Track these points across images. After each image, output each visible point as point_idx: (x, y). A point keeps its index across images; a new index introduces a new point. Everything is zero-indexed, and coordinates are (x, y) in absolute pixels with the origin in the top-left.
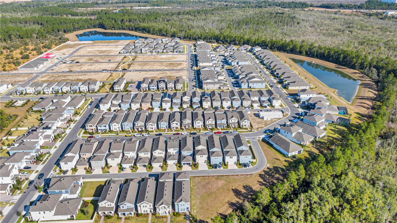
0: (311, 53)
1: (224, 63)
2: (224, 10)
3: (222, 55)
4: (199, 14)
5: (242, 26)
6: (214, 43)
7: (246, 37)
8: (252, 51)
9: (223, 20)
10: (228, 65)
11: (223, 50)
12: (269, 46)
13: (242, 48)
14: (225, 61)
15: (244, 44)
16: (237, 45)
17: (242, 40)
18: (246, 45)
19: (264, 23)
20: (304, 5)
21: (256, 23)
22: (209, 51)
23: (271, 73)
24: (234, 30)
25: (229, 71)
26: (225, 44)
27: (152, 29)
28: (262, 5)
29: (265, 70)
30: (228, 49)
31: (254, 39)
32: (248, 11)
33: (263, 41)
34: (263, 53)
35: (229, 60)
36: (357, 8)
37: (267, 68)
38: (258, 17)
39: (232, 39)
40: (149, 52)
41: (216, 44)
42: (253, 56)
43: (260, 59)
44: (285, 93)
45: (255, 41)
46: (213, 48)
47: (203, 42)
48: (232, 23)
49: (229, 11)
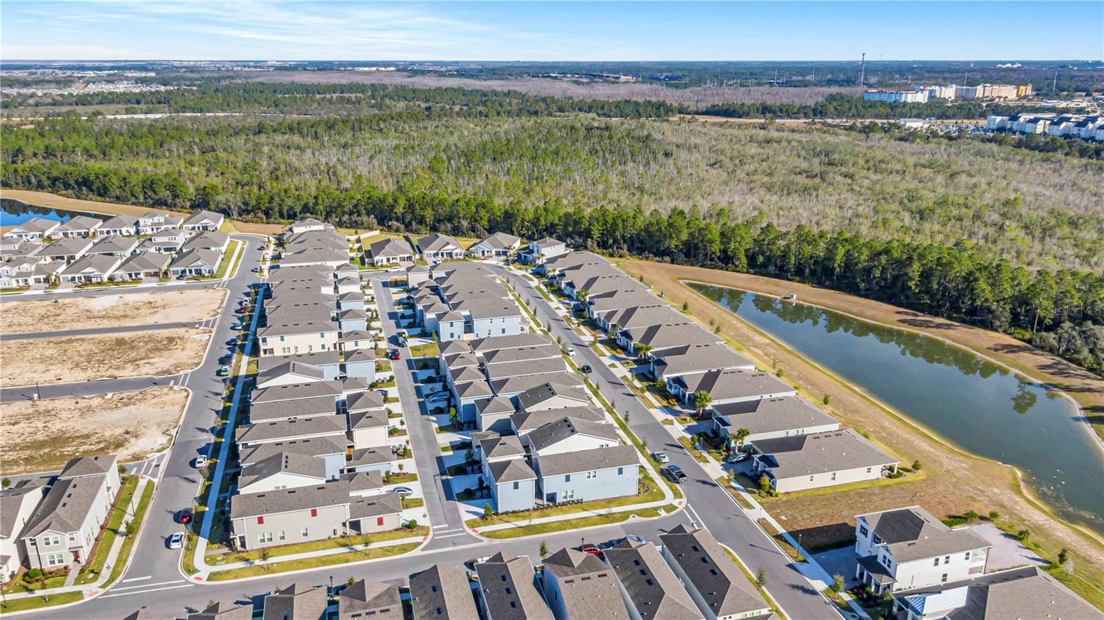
0: (768, 260)
1: (405, 322)
2: (418, 121)
3: (396, 284)
4: (333, 132)
5: (481, 164)
6: (371, 229)
7: (500, 203)
8: (530, 257)
9: (413, 148)
10: (424, 334)
11: (403, 259)
12: (596, 234)
13: (486, 245)
14: (409, 312)
15: (491, 230)
16: (464, 234)
17: (483, 212)
18: (501, 237)
19: (556, 153)
20: (662, 108)
21: (528, 154)
22: (334, 264)
23: (641, 377)
24: (451, 178)
25: (424, 374)
26: (416, 232)
27: (115, 180)
28: (538, 107)
29: (606, 356)
30: (426, 252)
31: (531, 209)
32: (496, 124)
33: (567, 215)
34: (578, 267)
35: (427, 308)
36: (811, 114)
37: (612, 344)
38: (531, 137)
39: (444, 211)
40: (38, 281)
41: (377, 232)
42: (535, 282)
43: (570, 297)
44: (762, 522)
45: (537, 220)
46: (359, 249)
47: (321, 227)
48: (445, 157)
49: (435, 124)
